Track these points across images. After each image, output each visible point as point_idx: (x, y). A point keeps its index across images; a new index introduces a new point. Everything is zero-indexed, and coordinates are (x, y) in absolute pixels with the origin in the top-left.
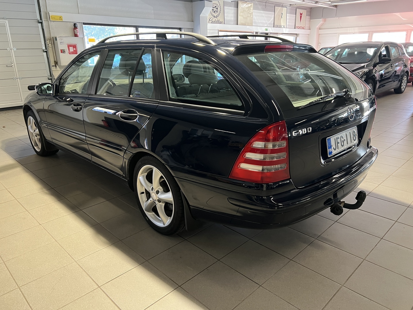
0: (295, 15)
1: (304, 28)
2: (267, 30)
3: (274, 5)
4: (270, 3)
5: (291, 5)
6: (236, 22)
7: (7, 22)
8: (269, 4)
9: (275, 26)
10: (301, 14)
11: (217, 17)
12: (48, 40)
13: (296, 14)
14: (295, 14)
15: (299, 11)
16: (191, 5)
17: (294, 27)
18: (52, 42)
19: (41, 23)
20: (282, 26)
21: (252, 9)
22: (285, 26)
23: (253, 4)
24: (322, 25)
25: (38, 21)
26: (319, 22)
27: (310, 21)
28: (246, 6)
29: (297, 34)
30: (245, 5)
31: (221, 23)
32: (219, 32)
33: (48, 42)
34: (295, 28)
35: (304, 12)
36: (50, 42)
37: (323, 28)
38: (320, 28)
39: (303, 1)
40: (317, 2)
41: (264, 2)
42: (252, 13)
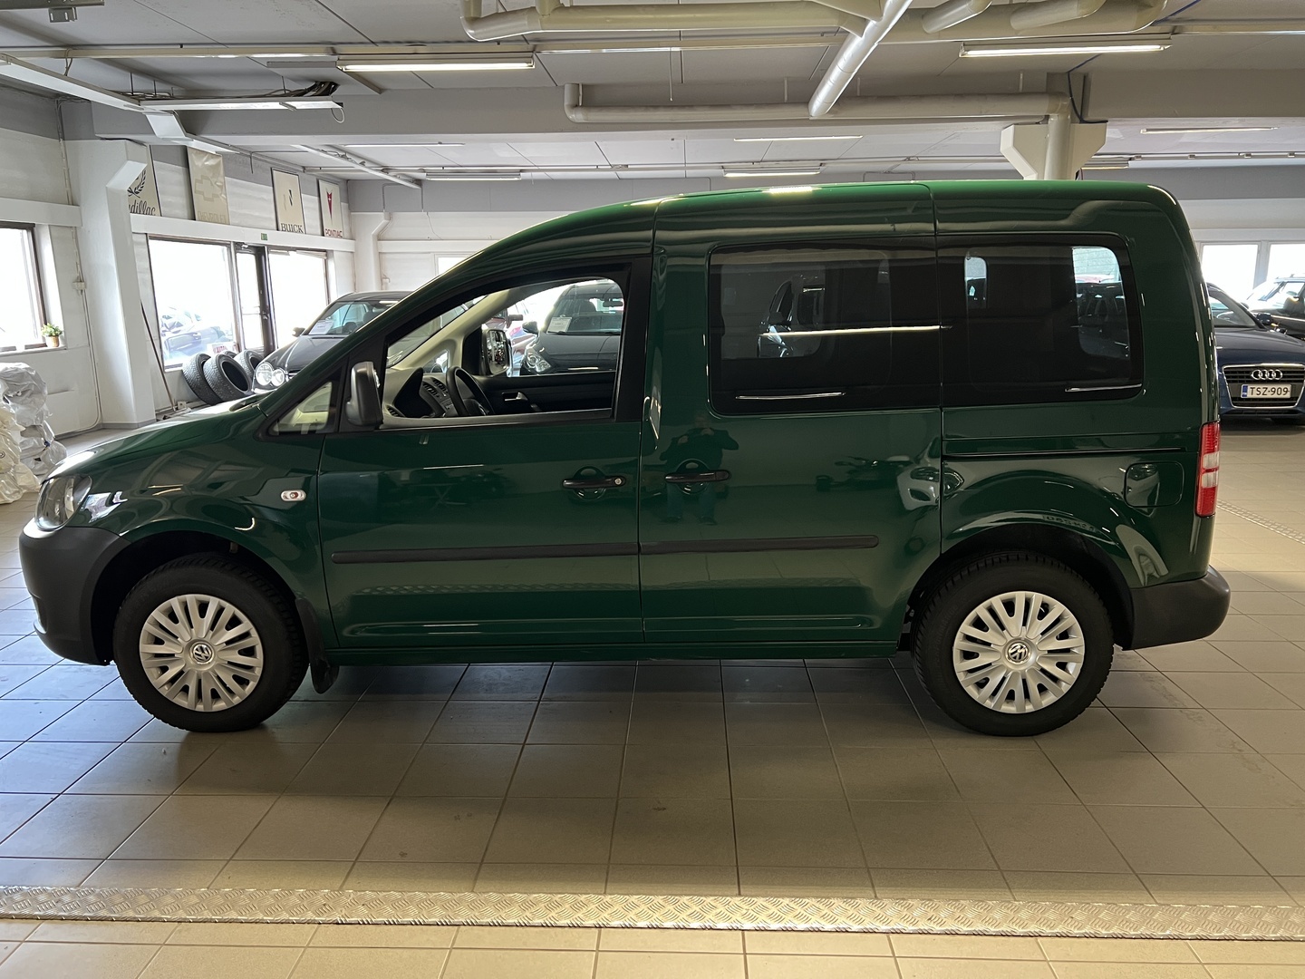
0: (317, 198)
1: (341, 234)
2: (264, 237)
3: (268, 166)
4: (260, 160)
5: (304, 168)
6: (185, 212)
8: (260, 163)
9: (280, 228)
10: (330, 196)
11: (137, 193)
13: (319, 196)
14: (317, 194)
15: (325, 187)
16: (62, 147)
17: (319, 232)
20: (296, 229)
21: (222, 172)
22: (302, 228)
23: (221, 159)
24: (384, 229)
26: (377, 221)
27: (349, 216)
28: (206, 163)
29: (325, 251)
30: (205, 159)
31: (148, 211)
32: (150, 241)
34: (323, 235)
35: (335, 191)
37: (387, 236)
38: (379, 238)
39: (362, 164)
40: (386, 170)
41: (247, 156)
42: (223, 187)
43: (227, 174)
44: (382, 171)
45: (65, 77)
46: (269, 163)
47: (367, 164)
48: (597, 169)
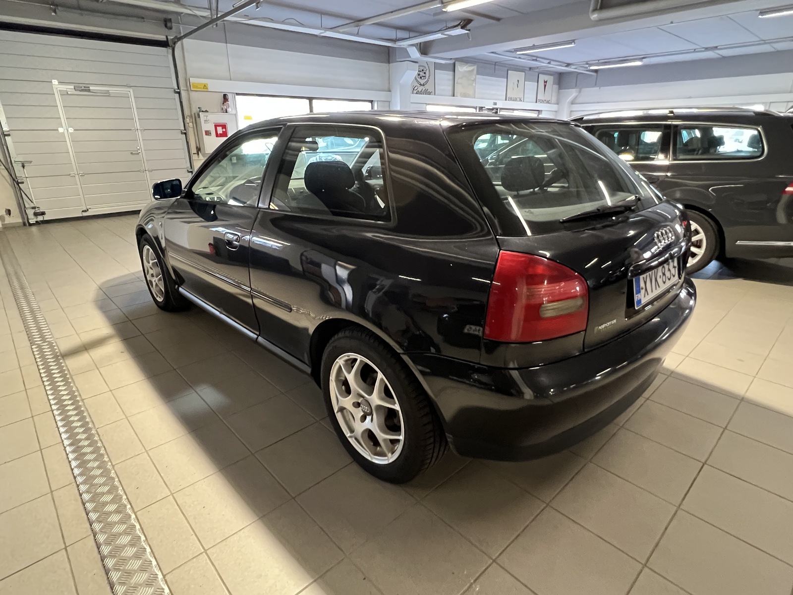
0: (536, 84)
1: (550, 102)
2: (495, 104)
3: (507, 69)
5: (529, 68)
6: (451, 93)
7: (131, 91)
8: (500, 67)
9: (508, 98)
10: (546, 82)
11: (424, 85)
12: (188, 117)
14: (537, 81)
15: (542, 78)
16: (388, 66)
17: (535, 101)
18: (194, 120)
19: (179, 93)
20: (518, 99)
21: (475, 72)
22: (522, 99)
23: (476, 67)
24: (576, 97)
25: (175, 90)
26: (572, 93)
27: (559, 93)
28: (466, 69)
29: (538, 111)
30: (465, 67)
31: (430, 93)
33: (188, 120)
34: (537, 103)
36: (191, 120)
37: (577, 102)
38: (573, 103)
39: (549, 63)
40: (568, 65)
41: (493, 64)
42: (475, 80)
43: (478, 73)
44: (566, 66)
45: (358, 35)
46: (505, 67)
47: (552, 62)
48: (695, 51)
